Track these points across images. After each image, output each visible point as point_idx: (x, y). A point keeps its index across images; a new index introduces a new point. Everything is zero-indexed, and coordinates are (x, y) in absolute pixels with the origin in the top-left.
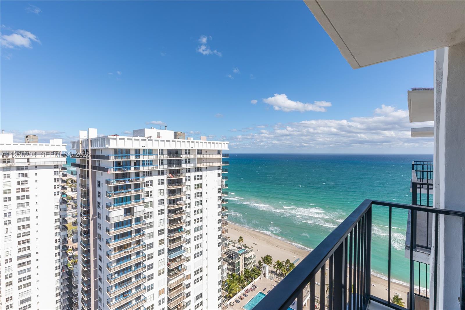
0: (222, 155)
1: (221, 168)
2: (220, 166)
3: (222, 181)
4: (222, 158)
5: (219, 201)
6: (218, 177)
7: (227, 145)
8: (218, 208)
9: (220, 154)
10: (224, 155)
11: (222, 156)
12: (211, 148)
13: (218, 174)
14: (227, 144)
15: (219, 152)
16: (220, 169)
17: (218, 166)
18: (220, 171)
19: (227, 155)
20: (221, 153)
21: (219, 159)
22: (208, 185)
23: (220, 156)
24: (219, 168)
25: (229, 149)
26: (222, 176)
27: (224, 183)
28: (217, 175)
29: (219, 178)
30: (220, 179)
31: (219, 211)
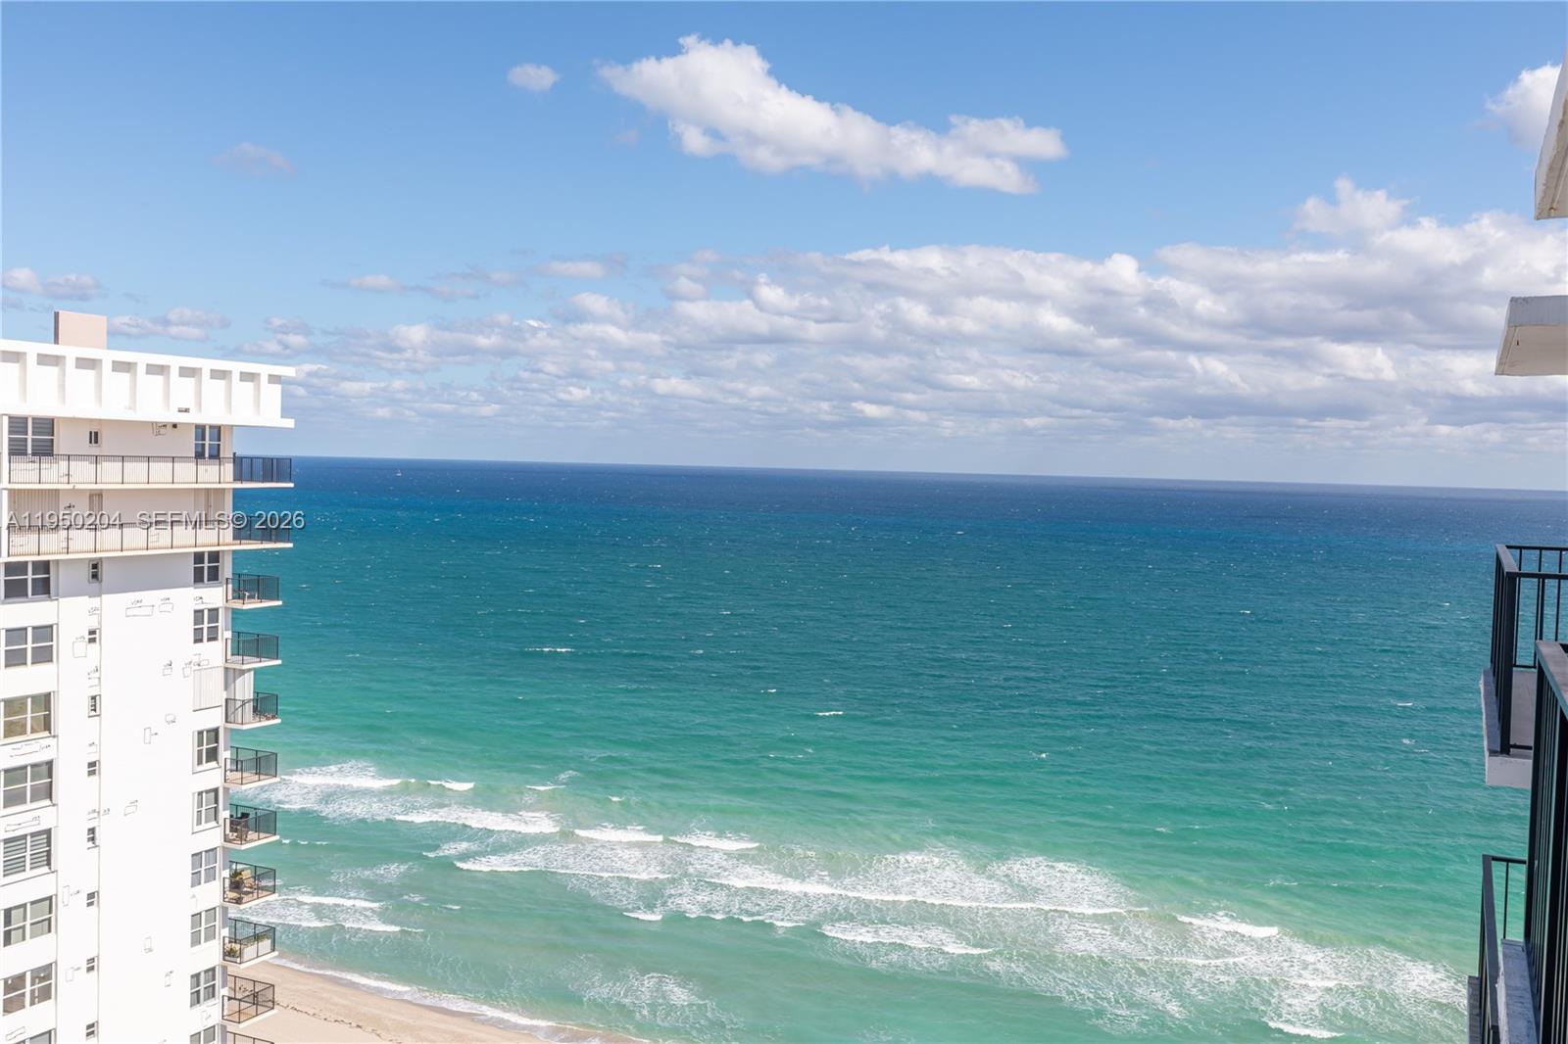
0: (229, 469)
1: (227, 570)
2: (215, 557)
3: (230, 675)
4: (235, 490)
5: (204, 826)
6: (198, 640)
7: (273, 394)
8: (196, 882)
9: (216, 456)
10: (244, 467)
11: (236, 479)
12: (133, 407)
13: (198, 613)
14: (274, 379)
15: (208, 443)
16: (214, 575)
17: (199, 557)
18: (215, 596)
19: (272, 468)
20: (226, 452)
21: (211, 496)
22: (105, 705)
23: (219, 476)
24: (206, 568)
25: (290, 423)
26: (228, 634)
27: (245, 689)
28: (191, 627)
29: (206, 645)
30: (215, 652)
31: (201, 907)
